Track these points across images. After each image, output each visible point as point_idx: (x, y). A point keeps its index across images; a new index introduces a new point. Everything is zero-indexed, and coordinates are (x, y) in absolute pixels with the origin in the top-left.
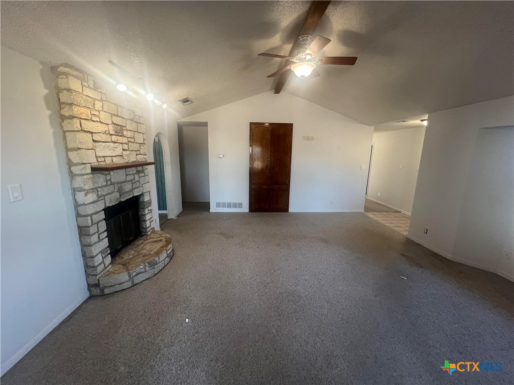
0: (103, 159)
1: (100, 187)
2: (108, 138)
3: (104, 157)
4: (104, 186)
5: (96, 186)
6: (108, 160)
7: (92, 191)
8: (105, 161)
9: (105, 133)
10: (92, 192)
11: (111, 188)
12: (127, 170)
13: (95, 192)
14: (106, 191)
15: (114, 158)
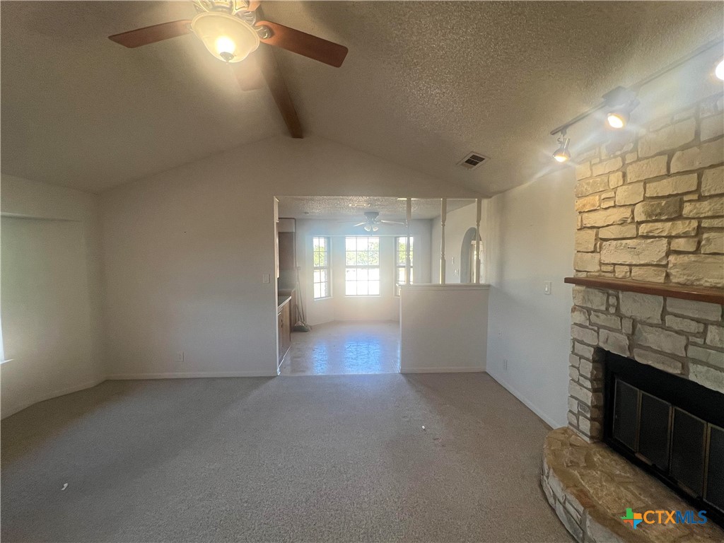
0: (610, 268)
1: (595, 311)
2: (630, 230)
3: (614, 264)
4: (602, 312)
5: (589, 306)
6: (621, 272)
7: (580, 308)
8: (614, 271)
9: (623, 222)
10: (580, 311)
11: (614, 322)
12: (669, 300)
13: (584, 313)
14: (601, 320)
15: (634, 269)
